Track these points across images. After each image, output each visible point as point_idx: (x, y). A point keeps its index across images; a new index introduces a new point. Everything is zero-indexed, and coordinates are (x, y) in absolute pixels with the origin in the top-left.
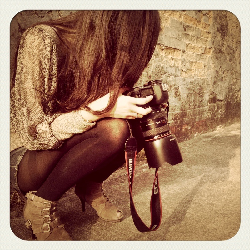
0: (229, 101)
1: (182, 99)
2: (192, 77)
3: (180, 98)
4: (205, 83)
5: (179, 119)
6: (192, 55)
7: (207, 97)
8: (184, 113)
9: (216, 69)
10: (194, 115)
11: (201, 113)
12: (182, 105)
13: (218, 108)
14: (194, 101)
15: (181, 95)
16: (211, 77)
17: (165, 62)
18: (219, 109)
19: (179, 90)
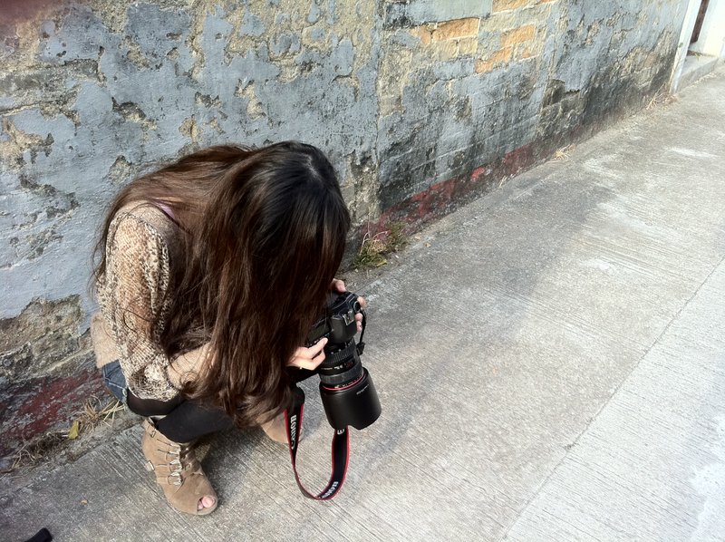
0: (597, 85)
1: (474, 120)
2: (504, 64)
3: (469, 120)
4: (538, 68)
5: (464, 162)
6: (508, 16)
7: (539, 94)
8: (478, 146)
9: (570, 28)
10: (503, 143)
11: (520, 134)
12: (475, 132)
13: (564, 111)
14: (505, 115)
15: (474, 112)
16: (553, 49)
17: (437, 57)
18: (568, 111)
19: (469, 104)
